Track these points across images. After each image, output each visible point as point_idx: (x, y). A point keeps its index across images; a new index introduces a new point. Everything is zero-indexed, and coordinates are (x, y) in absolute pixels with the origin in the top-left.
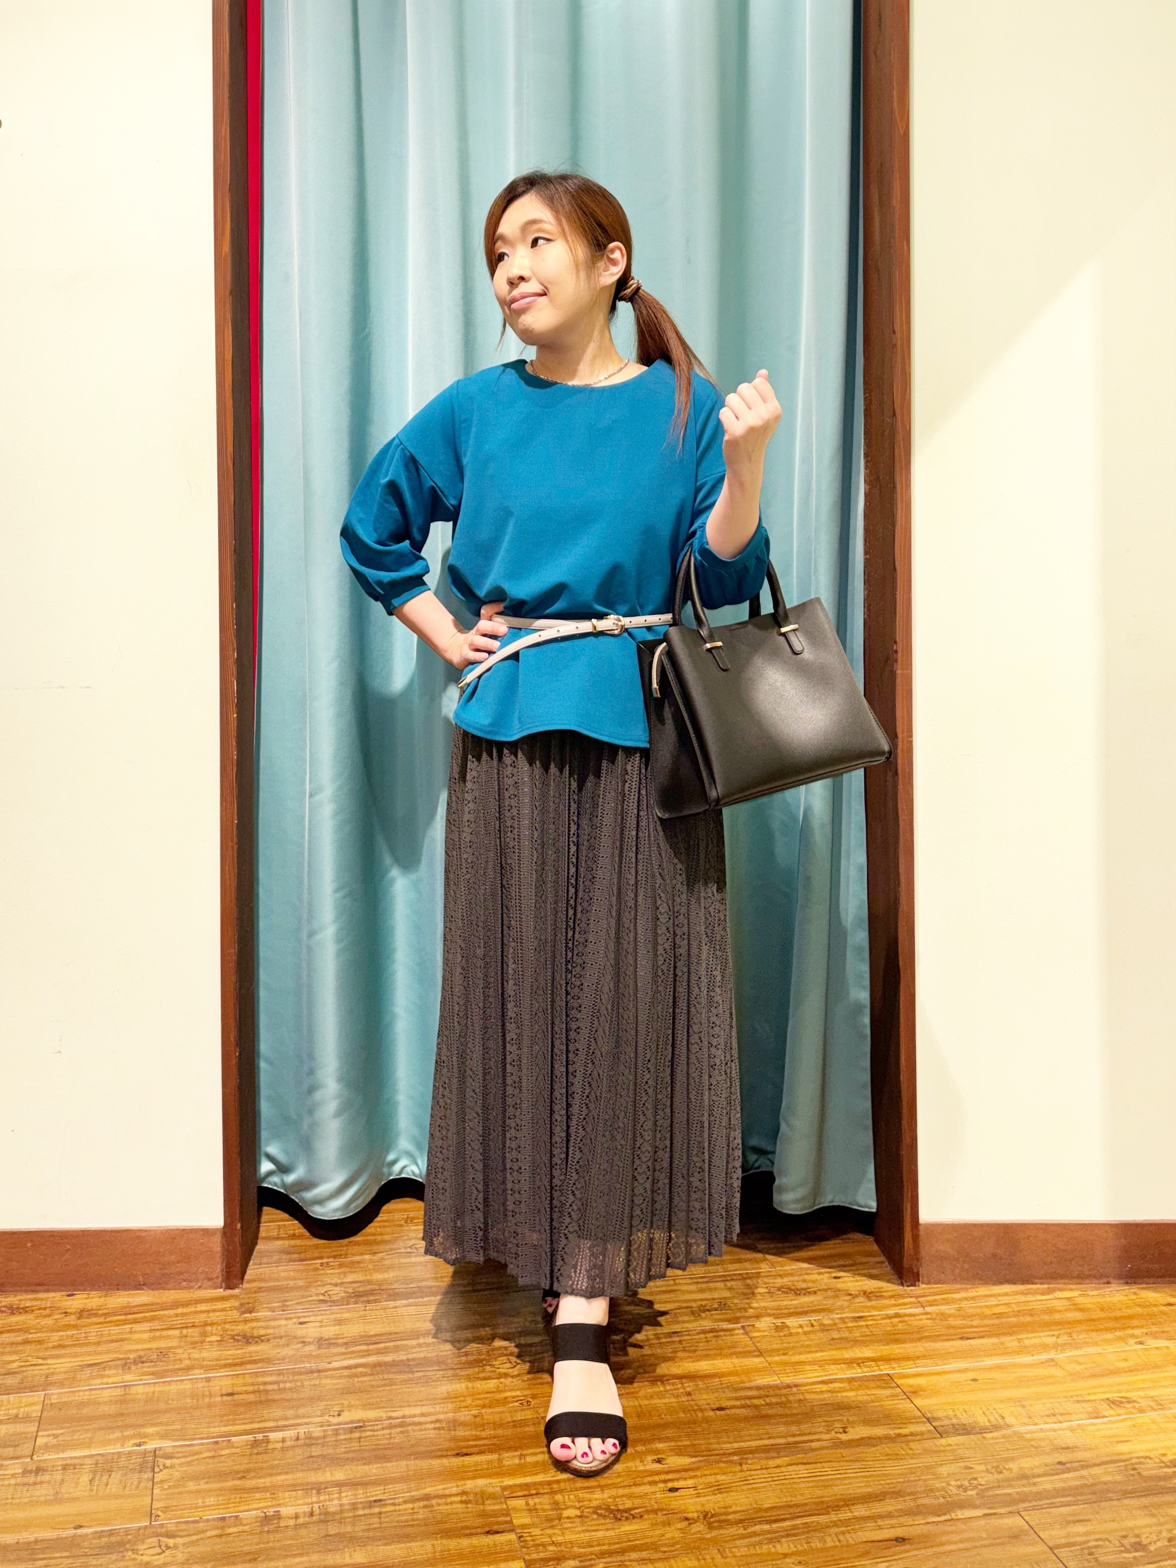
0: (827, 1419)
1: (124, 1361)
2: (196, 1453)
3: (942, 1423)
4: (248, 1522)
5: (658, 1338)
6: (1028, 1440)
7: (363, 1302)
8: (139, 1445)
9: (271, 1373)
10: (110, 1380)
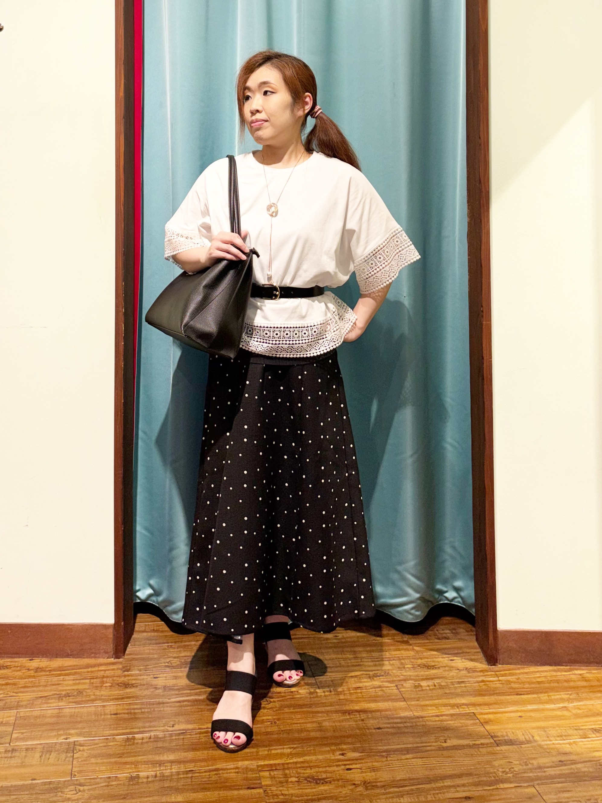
0: (437, 735)
1: (59, 695)
3: (499, 739)
4: (123, 779)
5: (349, 690)
6: (545, 749)
8: (66, 739)
9: (136, 704)
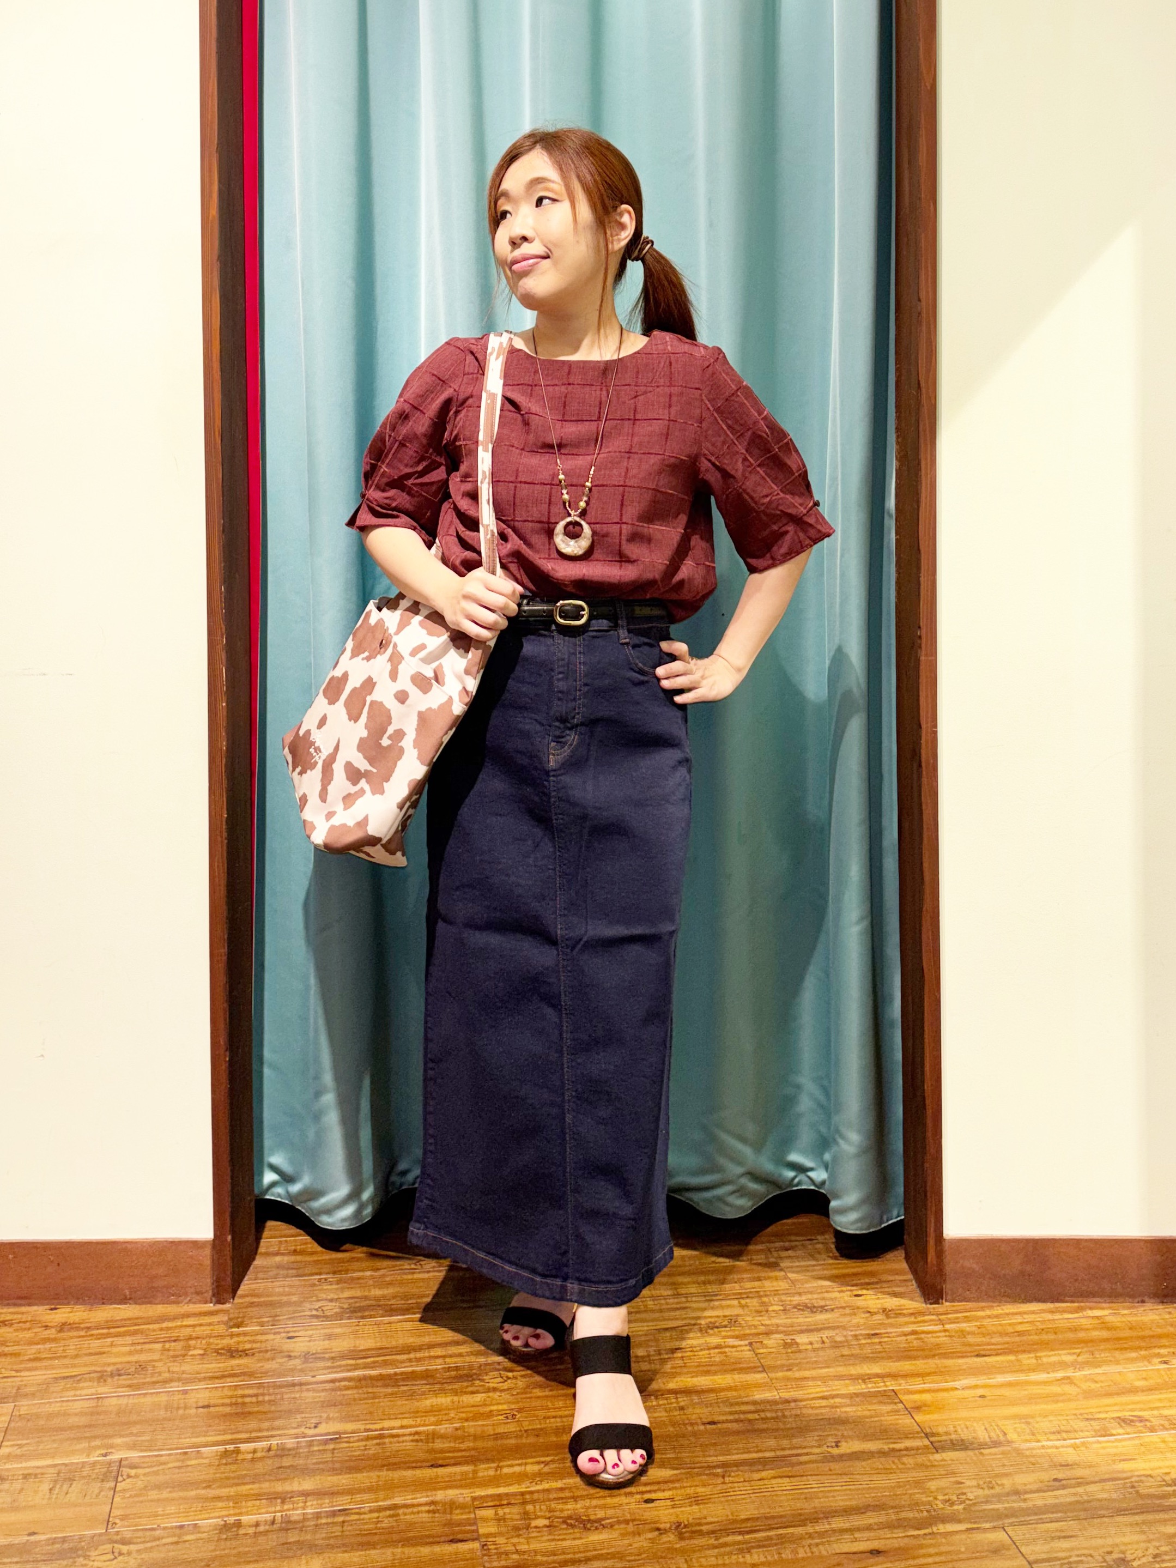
0: (821, 1433)
1: (99, 1375)
2: (164, 1464)
3: (940, 1439)
4: (207, 1529)
6: (1027, 1456)
7: (356, 1318)
8: (105, 1455)
9: (252, 1386)
10: (84, 1392)
